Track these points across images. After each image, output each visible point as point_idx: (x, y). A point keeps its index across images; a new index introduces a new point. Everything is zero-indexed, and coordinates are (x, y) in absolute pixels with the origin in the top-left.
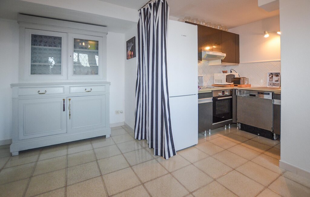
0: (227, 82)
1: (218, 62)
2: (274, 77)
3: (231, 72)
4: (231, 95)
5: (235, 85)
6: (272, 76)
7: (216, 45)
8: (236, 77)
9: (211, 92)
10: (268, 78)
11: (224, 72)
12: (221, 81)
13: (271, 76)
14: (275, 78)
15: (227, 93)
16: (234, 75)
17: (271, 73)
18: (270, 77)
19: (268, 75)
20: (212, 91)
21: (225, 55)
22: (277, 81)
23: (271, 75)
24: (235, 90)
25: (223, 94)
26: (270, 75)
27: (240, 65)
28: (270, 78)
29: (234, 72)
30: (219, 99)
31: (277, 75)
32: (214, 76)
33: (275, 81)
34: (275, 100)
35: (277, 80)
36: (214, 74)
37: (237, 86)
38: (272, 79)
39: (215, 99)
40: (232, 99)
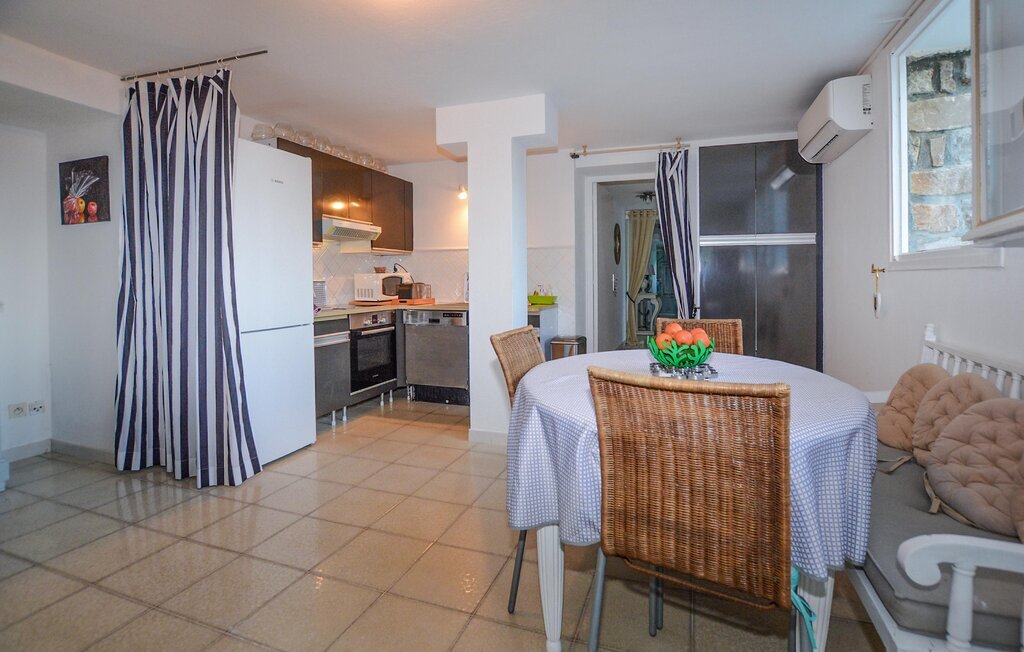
0: (384, 293)
1: (364, 246)
3: (395, 270)
4: (393, 324)
5: (400, 302)
7: (359, 200)
8: (404, 281)
9: (346, 317)
11: (379, 270)
12: (371, 292)
15: (384, 320)
16: (401, 278)
20: (348, 315)
21: (379, 230)
24: (402, 311)
25: (373, 322)
27: (414, 253)
29: (402, 269)
30: (363, 333)
32: (353, 281)
36: (355, 275)
37: (406, 302)
39: (355, 336)
40: (394, 332)
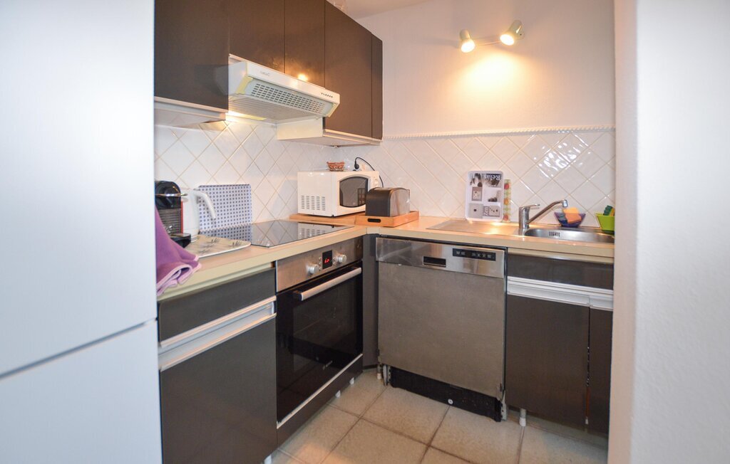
0: (341, 204)
1: (313, 128)
2: (485, 186)
3: (357, 167)
4: (358, 263)
5: (370, 220)
6: (480, 185)
7: (309, 70)
8: (371, 186)
9: (270, 266)
10: (469, 189)
11: (333, 167)
12: (322, 202)
13: (476, 185)
14: (489, 191)
15: (340, 258)
16: (367, 180)
17: (477, 175)
18: (473, 185)
19: (469, 180)
20: (274, 263)
21: (335, 98)
22: (494, 200)
23: (477, 181)
24: (373, 237)
25: (325, 266)
26: (474, 180)
27: (384, 143)
28: (474, 189)
29: (366, 166)
30: (305, 295)
31: (494, 180)
32: (296, 182)
33: (489, 201)
34: (512, 280)
35: (494, 196)
36: (296, 175)
37: (379, 221)
38: (479, 193)
39: (287, 301)
40: (359, 277)
